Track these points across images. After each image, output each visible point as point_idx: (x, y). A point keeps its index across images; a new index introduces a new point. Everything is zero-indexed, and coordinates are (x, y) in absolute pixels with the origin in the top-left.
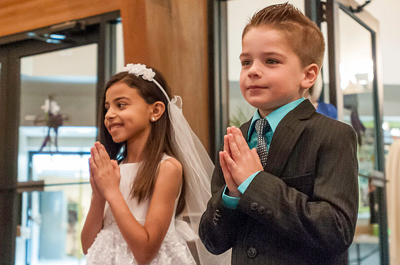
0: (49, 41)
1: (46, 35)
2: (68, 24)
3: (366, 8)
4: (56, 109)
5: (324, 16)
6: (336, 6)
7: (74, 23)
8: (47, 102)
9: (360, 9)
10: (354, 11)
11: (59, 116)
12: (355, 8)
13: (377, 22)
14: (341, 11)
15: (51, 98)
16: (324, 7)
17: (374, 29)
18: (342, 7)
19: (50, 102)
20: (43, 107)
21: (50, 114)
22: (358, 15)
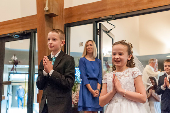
0: (14, 37)
1: (14, 35)
2: (20, 32)
3: (111, 31)
4: (16, 59)
5: (99, 33)
6: (102, 30)
7: (23, 32)
8: (13, 56)
9: (109, 32)
10: (107, 32)
11: (17, 61)
12: (107, 31)
13: (114, 36)
14: (103, 32)
15: (15, 55)
16: (99, 30)
17: (113, 38)
18: (104, 31)
19: (14, 56)
20: (12, 58)
21: (14, 60)
22: (108, 33)
